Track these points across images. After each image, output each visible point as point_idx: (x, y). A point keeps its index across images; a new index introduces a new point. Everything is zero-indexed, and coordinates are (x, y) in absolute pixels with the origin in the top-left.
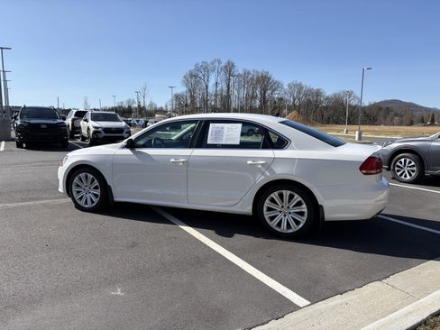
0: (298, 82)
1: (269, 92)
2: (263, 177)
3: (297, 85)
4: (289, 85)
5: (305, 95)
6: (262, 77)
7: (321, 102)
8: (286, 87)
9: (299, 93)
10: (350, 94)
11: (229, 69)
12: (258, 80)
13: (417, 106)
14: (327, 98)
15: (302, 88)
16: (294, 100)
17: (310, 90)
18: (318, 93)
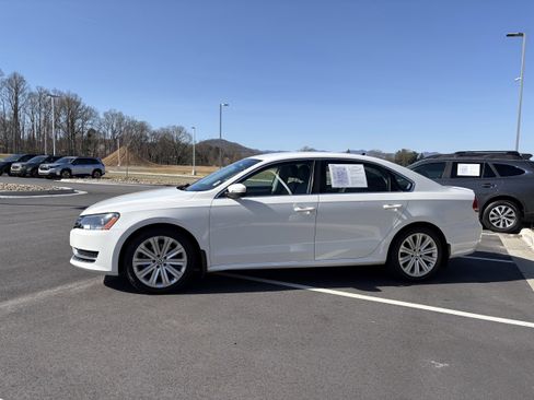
0: (118, 111)
1: (79, 121)
2: (400, 222)
3: (115, 115)
4: (105, 114)
5: (128, 128)
6: (68, 100)
7: (147, 138)
8: (102, 116)
9: (119, 124)
10: (180, 130)
11: (16, 85)
12: (62, 104)
13: (241, 147)
14: (154, 134)
15: (123, 119)
16: (114, 133)
17: (133, 122)
18: (143, 127)
